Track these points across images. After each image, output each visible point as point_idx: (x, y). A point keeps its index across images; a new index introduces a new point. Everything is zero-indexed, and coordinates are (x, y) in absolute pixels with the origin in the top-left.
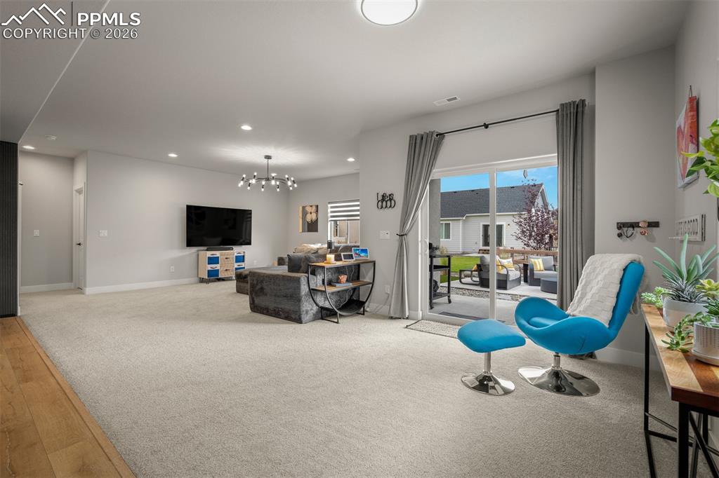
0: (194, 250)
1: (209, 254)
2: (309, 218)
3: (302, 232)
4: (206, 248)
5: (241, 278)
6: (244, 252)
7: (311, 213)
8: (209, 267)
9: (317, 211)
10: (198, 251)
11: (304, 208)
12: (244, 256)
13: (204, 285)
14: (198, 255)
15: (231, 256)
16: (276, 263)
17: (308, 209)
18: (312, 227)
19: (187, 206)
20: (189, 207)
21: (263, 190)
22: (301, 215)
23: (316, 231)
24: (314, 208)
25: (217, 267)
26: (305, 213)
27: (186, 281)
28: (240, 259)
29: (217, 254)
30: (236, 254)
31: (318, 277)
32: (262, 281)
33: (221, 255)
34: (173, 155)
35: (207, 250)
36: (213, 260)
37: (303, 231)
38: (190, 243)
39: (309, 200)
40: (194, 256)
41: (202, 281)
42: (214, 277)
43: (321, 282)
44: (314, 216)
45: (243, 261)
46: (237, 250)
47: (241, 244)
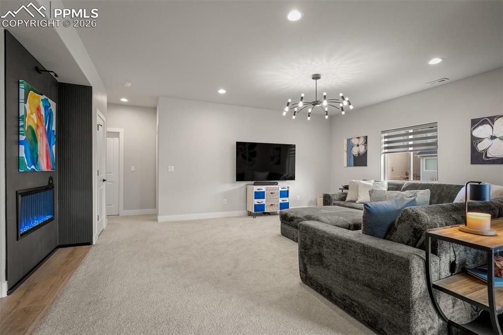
0: (243, 184)
1: (256, 188)
2: (355, 151)
3: (347, 166)
4: (253, 182)
5: (285, 219)
6: (288, 187)
7: (358, 145)
8: (256, 201)
9: (366, 143)
10: (247, 185)
11: (349, 140)
12: (288, 191)
13: (251, 219)
14: (247, 188)
15: (276, 191)
16: (321, 200)
17: (355, 141)
18: (360, 160)
19: (237, 142)
20: (238, 144)
21: (309, 118)
22: (345, 148)
23: (365, 165)
24: (362, 140)
25: (263, 201)
26: (350, 146)
27: (236, 213)
28: (285, 194)
29: (263, 188)
30: (280, 189)
31: (443, 257)
32: (320, 244)
33: (266, 190)
34: (222, 91)
35: (255, 184)
36: (259, 195)
37: (349, 165)
38: (240, 177)
39: (355, 131)
40: (244, 189)
41: (250, 214)
42: (260, 211)
43: (448, 268)
44: (362, 149)
45: (288, 197)
46: (282, 185)
47: (285, 179)
